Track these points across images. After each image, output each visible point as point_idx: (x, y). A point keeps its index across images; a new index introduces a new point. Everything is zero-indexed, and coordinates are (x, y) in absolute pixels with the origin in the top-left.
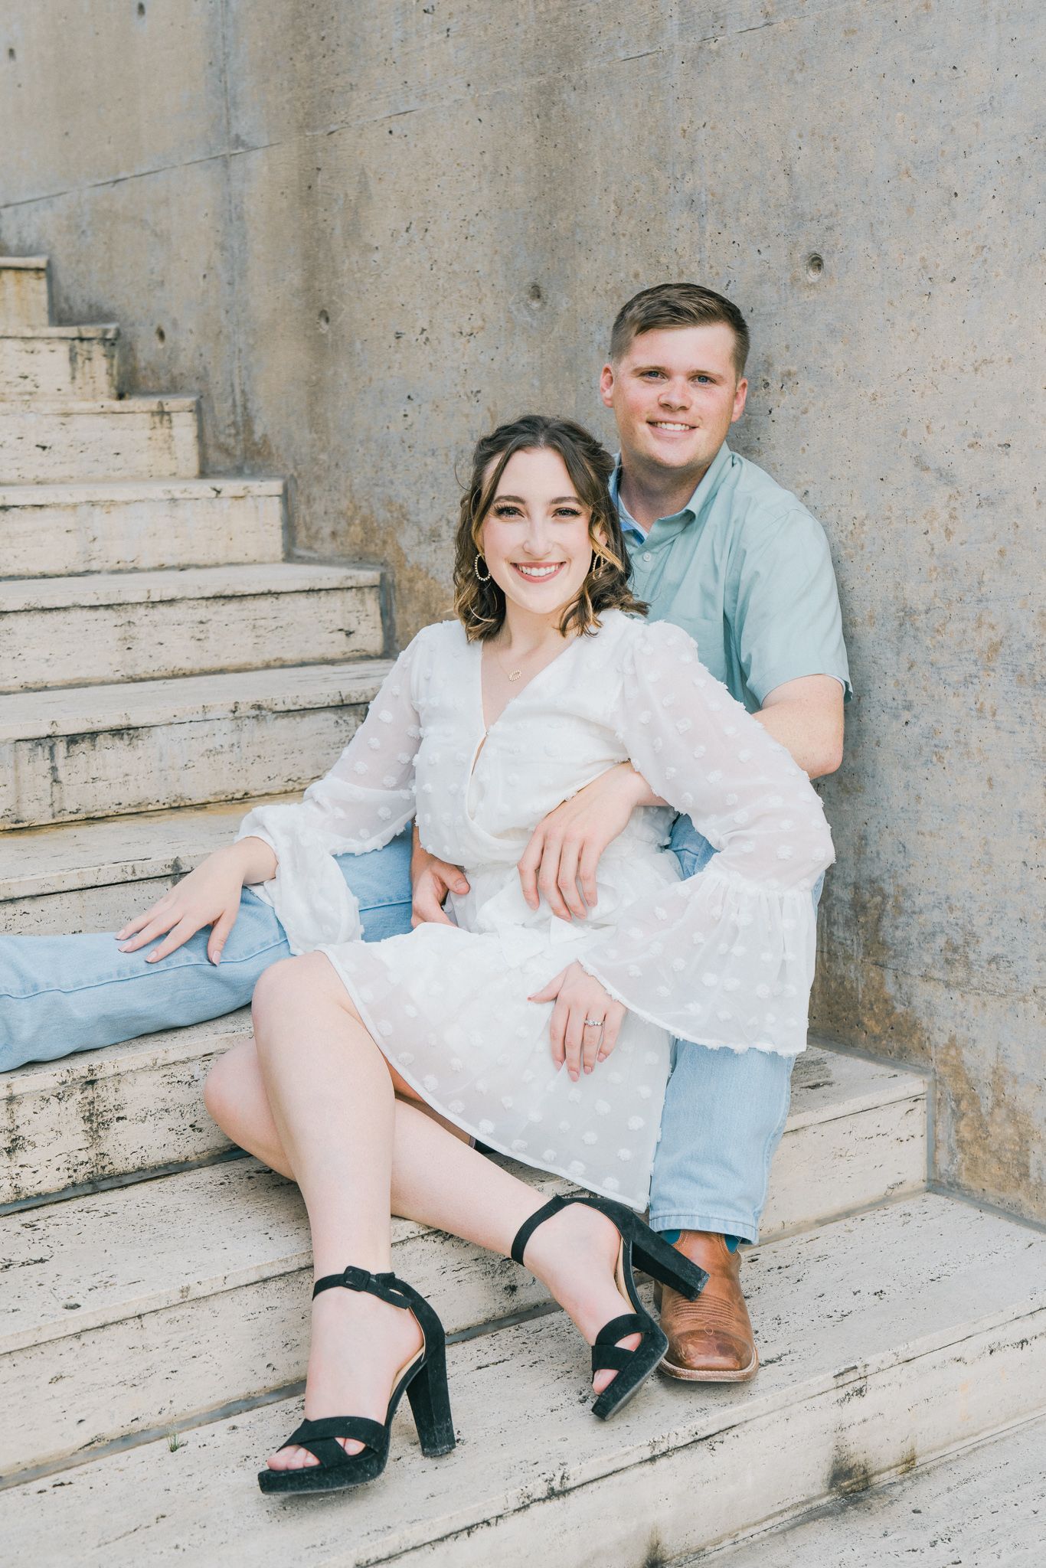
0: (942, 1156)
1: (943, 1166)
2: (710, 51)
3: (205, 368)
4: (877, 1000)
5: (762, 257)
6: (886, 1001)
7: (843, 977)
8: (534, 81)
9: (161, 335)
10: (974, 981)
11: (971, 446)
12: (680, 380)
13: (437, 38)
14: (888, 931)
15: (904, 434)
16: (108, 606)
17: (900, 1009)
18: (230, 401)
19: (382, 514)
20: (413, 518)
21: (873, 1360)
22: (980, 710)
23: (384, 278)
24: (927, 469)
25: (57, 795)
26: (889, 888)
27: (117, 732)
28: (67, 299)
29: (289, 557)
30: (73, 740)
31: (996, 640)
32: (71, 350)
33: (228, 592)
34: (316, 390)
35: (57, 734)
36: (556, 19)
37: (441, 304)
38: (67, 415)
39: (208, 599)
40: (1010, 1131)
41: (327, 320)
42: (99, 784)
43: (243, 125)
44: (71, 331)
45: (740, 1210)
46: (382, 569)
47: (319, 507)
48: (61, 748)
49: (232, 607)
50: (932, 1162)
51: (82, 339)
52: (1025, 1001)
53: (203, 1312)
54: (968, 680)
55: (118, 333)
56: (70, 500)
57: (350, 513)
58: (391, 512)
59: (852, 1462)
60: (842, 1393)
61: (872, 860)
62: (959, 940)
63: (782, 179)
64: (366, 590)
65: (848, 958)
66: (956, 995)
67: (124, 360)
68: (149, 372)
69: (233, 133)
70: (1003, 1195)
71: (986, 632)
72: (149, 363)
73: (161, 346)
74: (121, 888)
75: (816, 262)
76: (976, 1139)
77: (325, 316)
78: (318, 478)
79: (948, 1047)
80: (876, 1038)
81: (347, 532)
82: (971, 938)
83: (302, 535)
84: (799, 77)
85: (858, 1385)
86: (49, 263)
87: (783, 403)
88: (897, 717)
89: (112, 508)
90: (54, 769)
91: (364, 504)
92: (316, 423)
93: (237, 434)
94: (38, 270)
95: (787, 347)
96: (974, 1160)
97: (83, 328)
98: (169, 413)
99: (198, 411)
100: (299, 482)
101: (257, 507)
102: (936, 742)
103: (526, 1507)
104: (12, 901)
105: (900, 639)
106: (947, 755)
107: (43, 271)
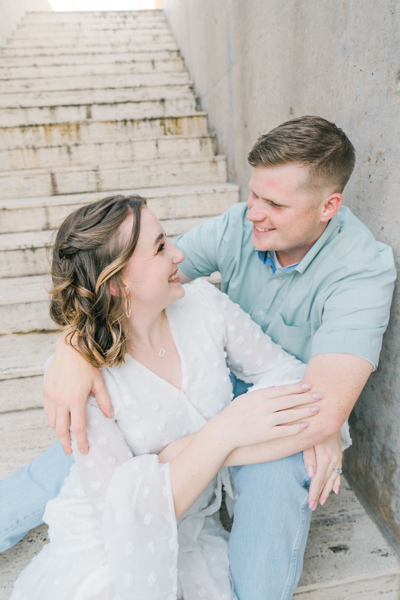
3: (228, 146)
14: (396, 481)
17: (396, 521)
32: (200, 141)
38: (181, 164)
43: (232, 56)
55: (215, 135)
61: (392, 441)
67: (216, 144)
86: (208, 114)
89: (176, 198)
93: (233, 169)
94: (204, 116)
98: (217, 162)
99: (226, 160)
100: (242, 187)
101: (229, 196)
107: (206, 116)
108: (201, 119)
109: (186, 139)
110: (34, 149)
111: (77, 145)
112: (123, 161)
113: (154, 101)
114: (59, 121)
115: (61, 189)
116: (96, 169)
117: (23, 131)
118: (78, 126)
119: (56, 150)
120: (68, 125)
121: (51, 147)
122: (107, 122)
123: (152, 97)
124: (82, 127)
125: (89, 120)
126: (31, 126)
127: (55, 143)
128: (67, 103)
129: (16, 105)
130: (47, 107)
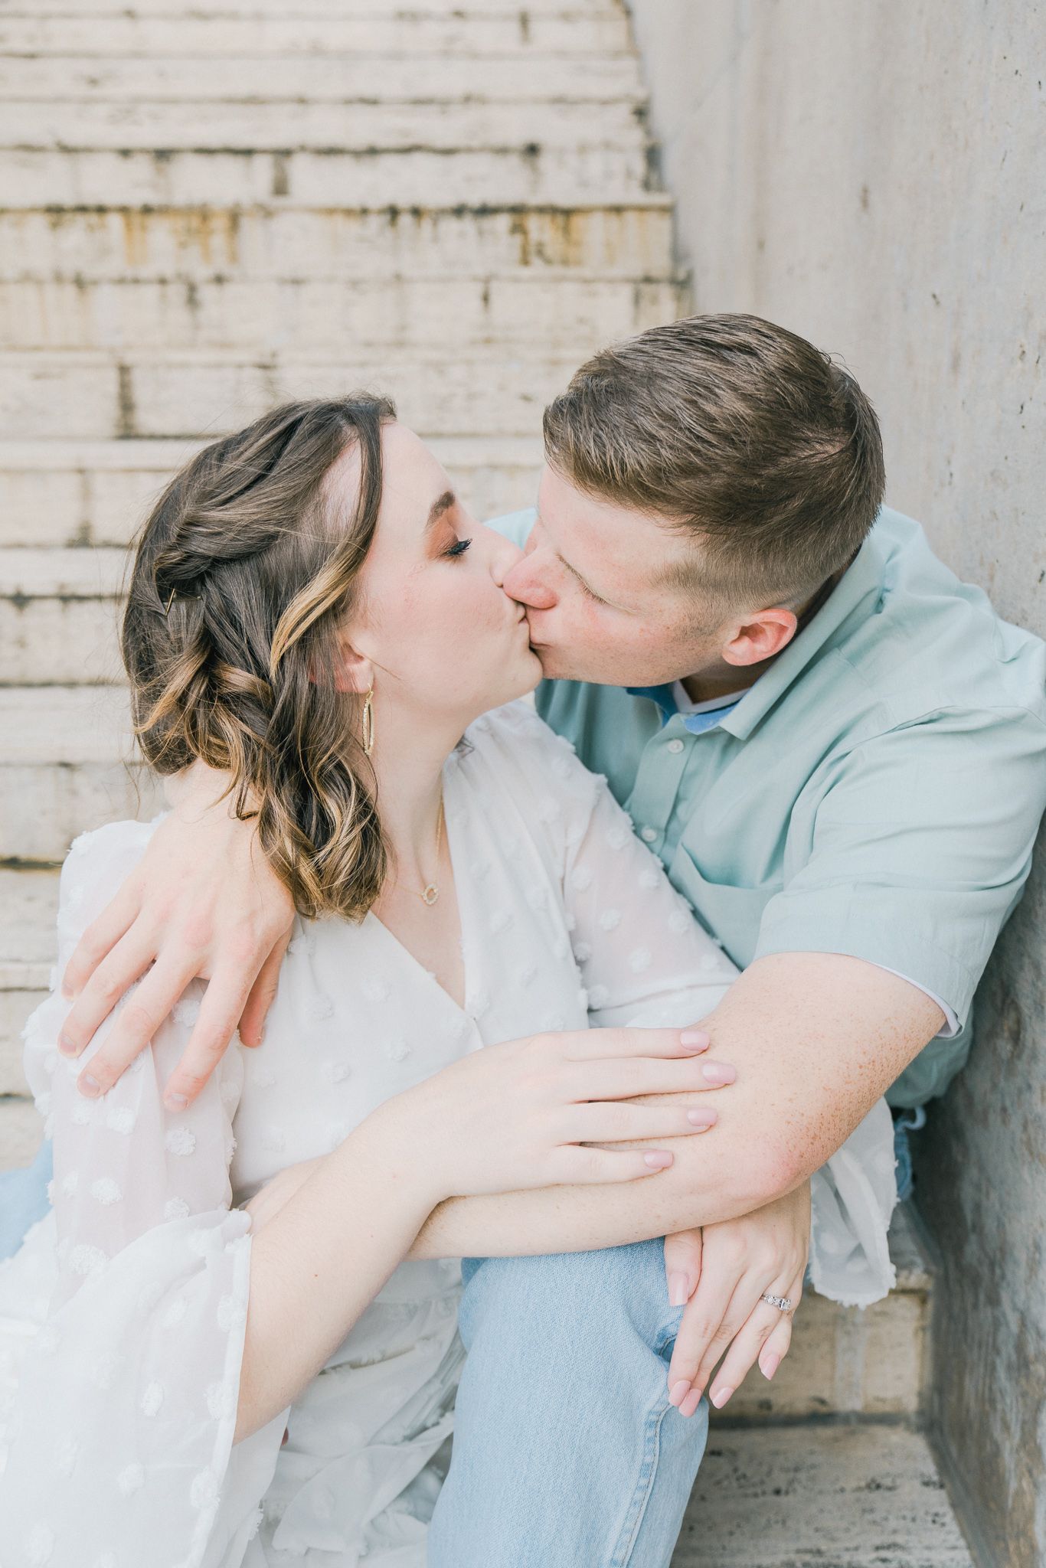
51: (647, 282)
86: (675, 203)
94: (663, 210)
107: (669, 210)
108: (652, 219)
109: (586, 281)
110: (80, 283)
111: (219, 280)
112: (369, 344)
113: (502, 151)
114: (179, 198)
115: (146, 419)
116: (267, 360)
117: (55, 225)
118: (234, 218)
119: (151, 293)
120: (204, 214)
121: (136, 281)
122: (331, 211)
123: (499, 138)
124: (246, 223)
125: (280, 202)
126: (82, 209)
127: (148, 271)
128: (214, 142)
129: (47, 140)
130: (144, 151)
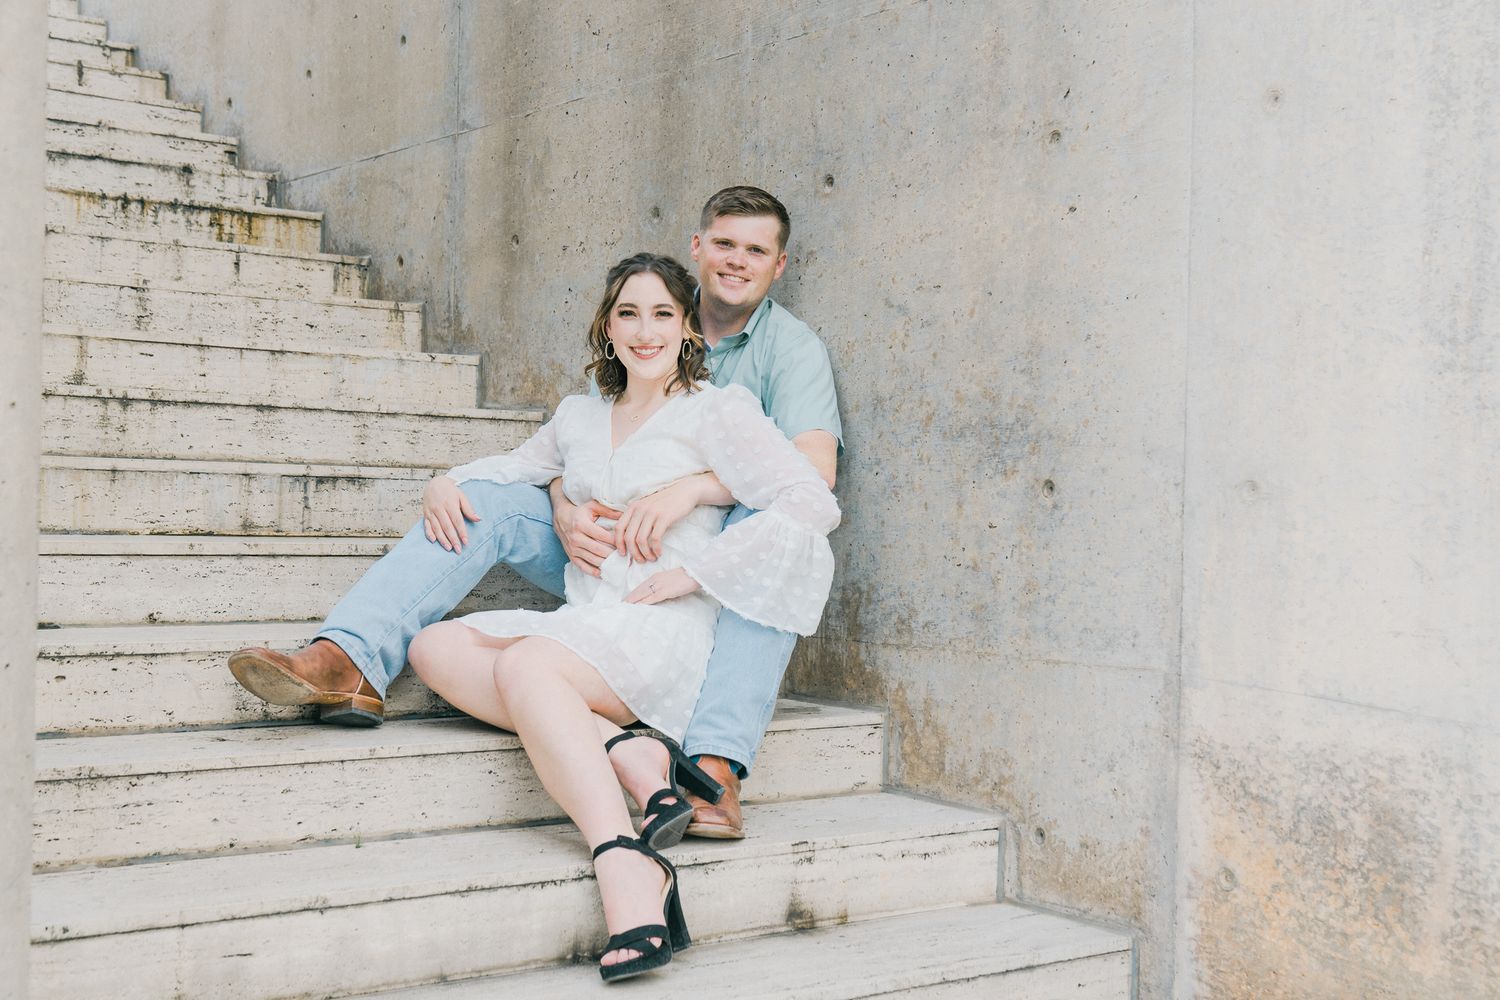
0: (893, 766)
1: (893, 774)
2: (770, 51)
3: (430, 282)
4: (855, 666)
5: (797, 179)
6: (860, 665)
7: (834, 653)
8: (661, 76)
9: (401, 261)
10: (915, 642)
11: (918, 289)
12: (741, 250)
13: (601, 50)
14: (864, 618)
15: (880, 285)
16: (350, 412)
17: (869, 669)
18: (447, 303)
19: (546, 372)
20: (568, 373)
21: (820, 842)
22: (920, 459)
23: (557, 210)
24: (892, 306)
25: (307, 517)
26: (864, 587)
27: (351, 479)
28: (335, 242)
29: (480, 406)
30: (320, 480)
31: (931, 412)
32: (335, 271)
33: (435, 413)
34: (507, 290)
35: (311, 474)
36: (677, 36)
37: (595, 225)
38: (330, 305)
39: (420, 416)
40: (934, 741)
41: (518, 242)
42: (336, 513)
43: (469, 113)
44: (337, 258)
45: (740, 746)
46: (545, 411)
47: (503, 372)
48: (312, 485)
49: (437, 423)
50: (886, 772)
51: (343, 264)
52: (944, 650)
53: (383, 767)
54: (914, 441)
55: (370, 261)
56: (328, 352)
57: (525, 374)
58: (553, 370)
59: (803, 908)
60: (797, 858)
61: (854, 569)
62: (905, 615)
63: (811, 130)
64: (532, 424)
65: (838, 639)
66: (903, 653)
67: (373, 281)
68: (390, 288)
69: (461, 119)
70: (930, 787)
71: (925, 408)
72: (391, 282)
73: (400, 269)
74: (348, 559)
75: (830, 181)
76: (913, 752)
77: (516, 239)
78: (504, 352)
79: (897, 690)
80: (854, 692)
81: (522, 387)
82: (913, 612)
83: (491, 392)
84: (822, 66)
85: (809, 855)
86: (324, 217)
87: (810, 272)
88: (871, 470)
89: (358, 361)
90: (306, 498)
91: (535, 366)
92: (505, 312)
93: (450, 326)
94: (316, 221)
95: (811, 235)
96: (912, 765)
97: (345, 257)
98: (402, 312)
99: (424, 312)
100: (491, 355)
101: (460, 372)
102: (894, 483)
103: (580, 879)
104: (274, 556)
105: (874, 418)
106: (900, 491)
107: (319, 222)
108: (308, 227)
109: (304, 260)
113: (165, 168)
